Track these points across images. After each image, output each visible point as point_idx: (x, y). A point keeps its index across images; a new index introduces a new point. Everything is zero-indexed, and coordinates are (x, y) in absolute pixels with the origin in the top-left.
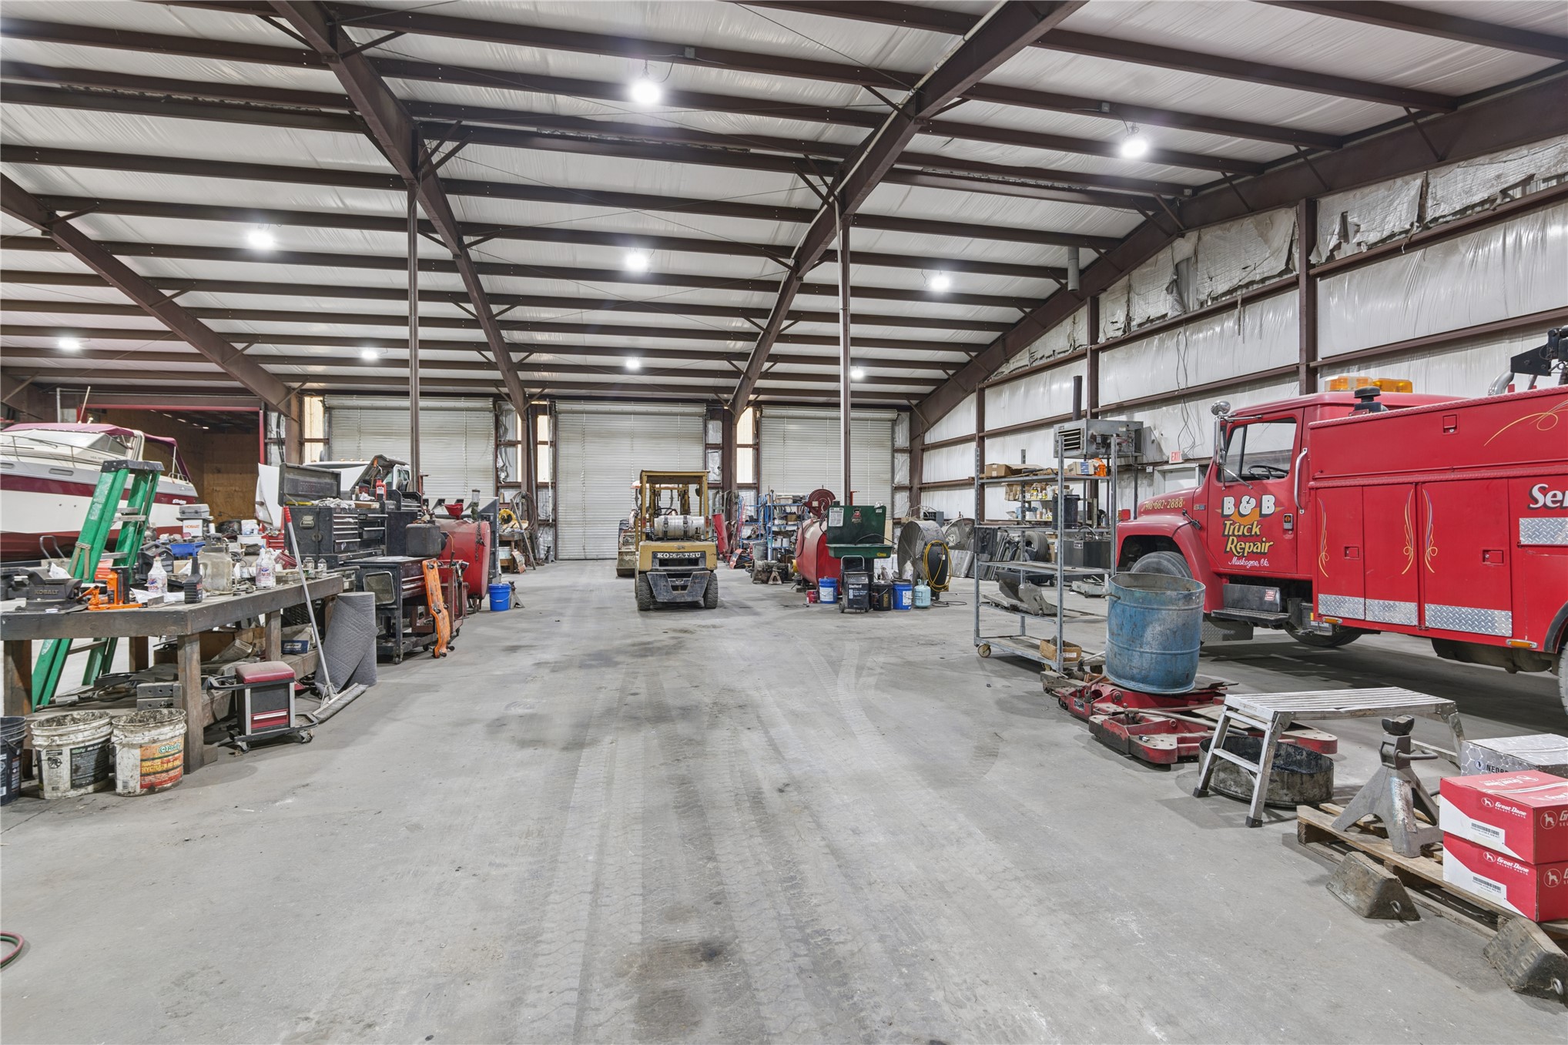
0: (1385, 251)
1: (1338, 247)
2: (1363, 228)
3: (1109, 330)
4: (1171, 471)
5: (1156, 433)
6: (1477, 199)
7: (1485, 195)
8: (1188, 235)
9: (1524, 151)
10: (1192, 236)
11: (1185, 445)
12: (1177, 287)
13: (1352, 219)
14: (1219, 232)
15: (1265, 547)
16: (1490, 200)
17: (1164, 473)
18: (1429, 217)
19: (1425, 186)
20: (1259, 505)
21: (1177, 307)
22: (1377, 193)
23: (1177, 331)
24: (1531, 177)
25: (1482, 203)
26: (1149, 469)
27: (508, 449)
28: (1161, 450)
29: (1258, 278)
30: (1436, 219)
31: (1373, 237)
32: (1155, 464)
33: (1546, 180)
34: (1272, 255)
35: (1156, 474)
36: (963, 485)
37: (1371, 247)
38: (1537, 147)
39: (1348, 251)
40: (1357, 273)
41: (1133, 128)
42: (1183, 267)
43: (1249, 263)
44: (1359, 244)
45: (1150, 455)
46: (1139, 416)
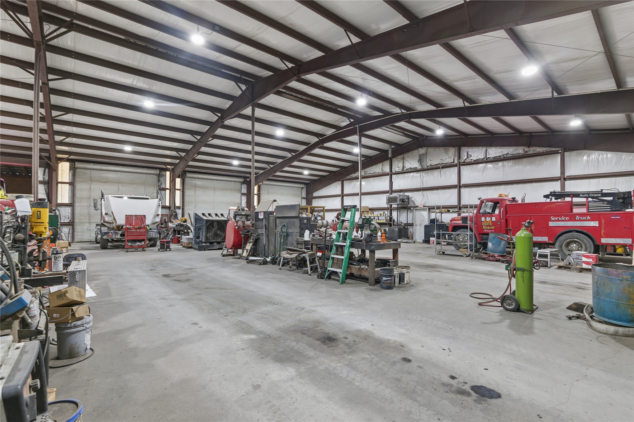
0: (477, 162)
1: (466, 159)
2: (472, 156)
3: (396, 169)
4: (418, 209)
5: (413, 199)
6: (498, 155)
7: (499, 155)
8: (424, 148)
9: (507, 148)
10: (425, 149)
11: (423, 203)
12: (420, 161)
13: (470, 153)
14: (433, 149)
15: (493, 228)
16: (500, 156)
17: (416, 209)
18: (487, 157)
19: (486, 150)
20: (491, 219)
21: (420, 166)
22: (476, 149)
23: (420, 172)
24: (508, 153)
25: (498, 156)
26: (412, 208)
27: (162, 192)
28: (414, 203)
29: (445, 163)
30: (489, 158)
31: (475, 159)
32: (414, 207)
33: (511, 155)
34: (449, 158)
35: (414, 210)
36: (332, 211)
37: (474, 161)
38: (509, 148)
39: (468, 160)
40: (471, 166)
41: (439, 127)
42: (422, 156)
43: (443, 158)
44: (471, 160)
45: (411, 204)
46: (407, 194)
